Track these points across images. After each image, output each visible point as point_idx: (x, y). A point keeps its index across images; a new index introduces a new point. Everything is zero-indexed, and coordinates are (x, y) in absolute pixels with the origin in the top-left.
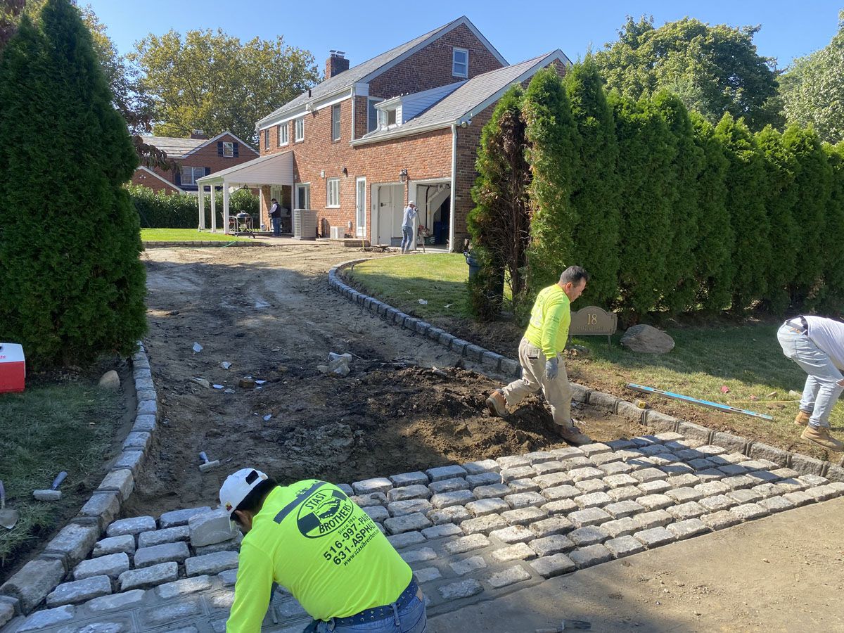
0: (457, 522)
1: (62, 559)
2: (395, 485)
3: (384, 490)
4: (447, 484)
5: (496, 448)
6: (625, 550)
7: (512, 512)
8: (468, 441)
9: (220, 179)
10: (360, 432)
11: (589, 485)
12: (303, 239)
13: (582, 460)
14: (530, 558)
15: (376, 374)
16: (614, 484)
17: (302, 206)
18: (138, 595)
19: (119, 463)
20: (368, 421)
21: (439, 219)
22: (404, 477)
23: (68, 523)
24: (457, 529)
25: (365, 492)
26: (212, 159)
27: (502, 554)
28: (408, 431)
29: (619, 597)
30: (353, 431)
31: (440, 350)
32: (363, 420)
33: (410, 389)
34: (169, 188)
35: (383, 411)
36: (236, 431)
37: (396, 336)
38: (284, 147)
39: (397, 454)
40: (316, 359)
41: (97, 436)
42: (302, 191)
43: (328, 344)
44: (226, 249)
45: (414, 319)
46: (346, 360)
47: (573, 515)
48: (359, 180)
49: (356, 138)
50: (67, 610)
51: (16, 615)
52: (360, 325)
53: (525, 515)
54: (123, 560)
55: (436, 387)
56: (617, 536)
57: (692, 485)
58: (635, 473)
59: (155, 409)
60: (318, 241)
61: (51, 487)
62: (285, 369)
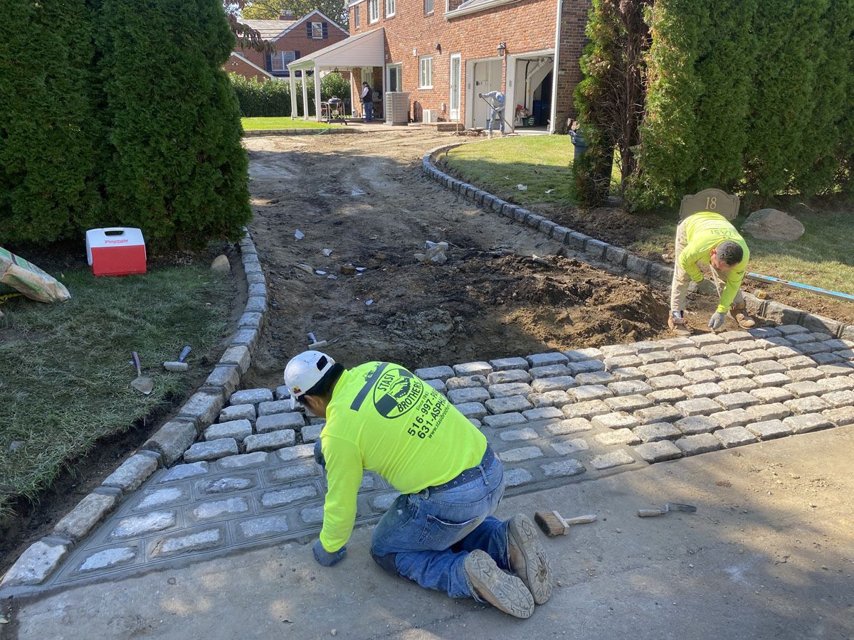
0: (558, 406)
1: (194, 422)
2: (495, 369)
3: (485, 373)
4: (548, 370)
5: (599, 337)
6: (736, 441)
7: (616, 399)
8: (569, 329)
9: (311, 63)
10: (459, 318)
11: (698, 376)
12: (395, 124)
13: (693, 351)
14: (634, 443)
15: (474, 262)
16: (726, 376)
17: (393, 89)
18: (262, 456)
19: (236, 340)
20: (467, 308)
21: (539, 98)
22: (504, 362)
23: (196, 392)
24: (559, 413)
25: (466, 374)
26: (302, 41)
27: (606, 438)
28: (507, 319)
29: (728, 485)
30: (452, 317)
31: (540, 239)
32: (461, 307)
33: (509, 277)
34: (261, 75)
35: (482, 299)
36: (341, 314)
37: (494, 225)
38: (375, 24)
39: (496, 340)
40: (412, 247)
41: (214, 315)
42: (393, 72)
43: (424, 232)
44: (319, 136)
45: (513, 206)
46: (442, 248)
47: (681, 404)
48: (453, 56)
49: (450, 9)
50: (202, 465)
51: (159, 467)
52: (456, 213)
53: (630, 402)
54: (245, 426)
55: (537, 276)
56: (727, 427)
57: (815, 380)
58: (750, 365)
59: (265, 292)
60: (411, 126)
61: (178, 360)
62: (383, 256)
